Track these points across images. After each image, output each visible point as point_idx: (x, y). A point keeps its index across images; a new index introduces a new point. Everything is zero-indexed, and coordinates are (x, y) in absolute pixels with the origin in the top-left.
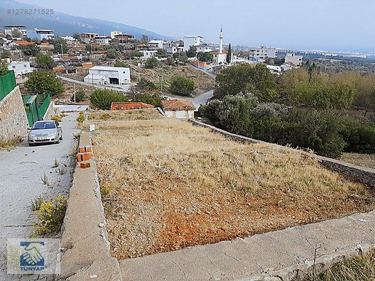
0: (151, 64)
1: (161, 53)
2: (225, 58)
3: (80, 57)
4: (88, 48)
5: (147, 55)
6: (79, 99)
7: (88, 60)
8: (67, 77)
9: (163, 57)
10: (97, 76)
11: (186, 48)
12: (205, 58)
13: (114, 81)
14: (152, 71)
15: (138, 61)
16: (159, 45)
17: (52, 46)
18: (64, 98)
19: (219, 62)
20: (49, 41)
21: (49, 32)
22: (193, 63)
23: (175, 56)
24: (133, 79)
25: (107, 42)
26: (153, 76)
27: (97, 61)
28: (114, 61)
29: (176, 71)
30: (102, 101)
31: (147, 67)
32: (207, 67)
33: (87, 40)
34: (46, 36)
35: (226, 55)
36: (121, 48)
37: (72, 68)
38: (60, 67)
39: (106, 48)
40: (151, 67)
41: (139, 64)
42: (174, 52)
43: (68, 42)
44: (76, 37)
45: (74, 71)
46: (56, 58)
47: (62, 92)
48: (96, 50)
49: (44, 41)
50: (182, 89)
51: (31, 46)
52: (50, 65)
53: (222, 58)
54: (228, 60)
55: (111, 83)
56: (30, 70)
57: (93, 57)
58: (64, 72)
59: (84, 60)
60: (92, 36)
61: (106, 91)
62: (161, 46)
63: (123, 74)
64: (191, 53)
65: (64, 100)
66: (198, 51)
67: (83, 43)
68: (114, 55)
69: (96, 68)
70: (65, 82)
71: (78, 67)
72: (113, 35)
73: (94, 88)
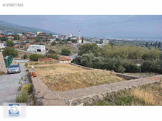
0: (53, 44)
1: (57, 40)
2: (81, 41)
3: (24, 42)
4: (28, 38)
5: (52, 40)
6: (25, 58)
7: (28, 43)
8: (20, 49)
10: (32, 49)
11: (67, 38)
12: (74, 41)
13: (39, 50)
14: (54, 46)
15: (48, 43)
16: (56, 37)
17: (13, 37)
19: (79, 43)
20: (12, 35)
21: (12, 32)
22: (70, 44)
23: (63, 41)
24: (47, 49)
25: (36, 36)
26: (54, 48)
27: (32, 43)
28: (39, 43)
29: (63, 46)
30: (34, 58)
31: (52, 45)
32: (75, 45)
33: (28, 35)
34: (10, 33)
36: (42, 38)
37: (22, 46)
38: (17, 45)
39: (36, 38)
40: (54, 45)
42: (62, 39)
43: (20, 36)
44: (23, 34)
45: (22, 47)
46: (15, 42)
48: (31, 39)
49: (10, 35)
50: (66, 53)
51: (4, 37)
52: (12, 45)
53: (80, 41)
54: (82, 42)
56: (4, 47)
57: (30, 41)
58: (18, 47)
60: (30, 33)
61: (36, 54)
62: (57, 37)
63: (43, 48)
64: (69, 40)
65: (19, 58)
66: (71, 39)
67: (26, 36)
68: (39, 40)
69: (32, 45)
70: (19, 51)
71: (24, 46)
72: (38, 33)
73: (31, 53)
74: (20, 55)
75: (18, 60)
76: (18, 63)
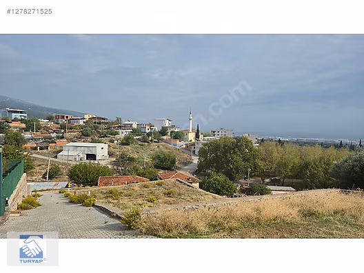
0: (126, 142)
1: (135, 132)
2: (194, 136)
3: (54, 135)
4: (63, 127)
5: (123, 134)
7: (63, 138)
8: (38, 153)
9: (137, 135)
10: (73, 152)
11: (157, 128)
12: (177, 136)
13: (91, 157)
14: (129, 148)
15: (114, 139)
16: (133, 126)
17: (24, 125)
18: (33, 176)
19: (189, 139)
20: (21, 120)
21: (21, 112)
22: (166, 141)
23: (149, 135)
24: (110, 154)
25: (81, 122)
26: (130, 152)
27: (71, 139)
28: (89, 139)
29: (152, 148)
31: (123, 144)
32: (180, 144)
33: (62, 121)
34: (18, 116)
35: (194, 133)
36: (96, 128)
37: (45, 145)
38: (31, 144)
39: (81, 127)
40: (128, 144)
41: (115, 142)
42: (147, 131)
43: (41, 123)
44: (50, 119)
45: (47, 148)
46: (27, 135)
47: (32, 168)
48: (71, 129)
49: (16, 120)
53: (192, 136)
54: (197, 136)
55: (87, 159)
57: (67, 135)
58: (35, 149)
59: (58, 137)
60: (67, 117)
61: (85, 166)
62: (135, 126)
63: (101, 150)
64: (163, 132)
65: (34, 178)
66: (169, 131)
67: (57, 123)
68: (90, 133)
69: (72, 144)
70: (36, 159)
71: (51, 144)
72: (87, 117)
73: (70, 165)
74: (37, 169)
75: (33, 181)
76: (35, 191)
